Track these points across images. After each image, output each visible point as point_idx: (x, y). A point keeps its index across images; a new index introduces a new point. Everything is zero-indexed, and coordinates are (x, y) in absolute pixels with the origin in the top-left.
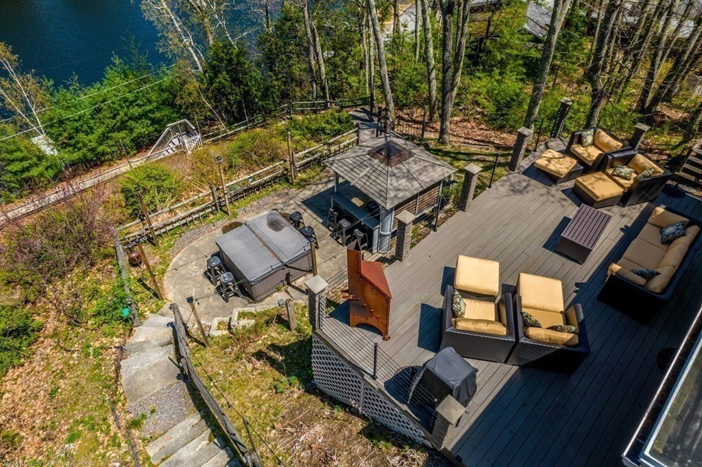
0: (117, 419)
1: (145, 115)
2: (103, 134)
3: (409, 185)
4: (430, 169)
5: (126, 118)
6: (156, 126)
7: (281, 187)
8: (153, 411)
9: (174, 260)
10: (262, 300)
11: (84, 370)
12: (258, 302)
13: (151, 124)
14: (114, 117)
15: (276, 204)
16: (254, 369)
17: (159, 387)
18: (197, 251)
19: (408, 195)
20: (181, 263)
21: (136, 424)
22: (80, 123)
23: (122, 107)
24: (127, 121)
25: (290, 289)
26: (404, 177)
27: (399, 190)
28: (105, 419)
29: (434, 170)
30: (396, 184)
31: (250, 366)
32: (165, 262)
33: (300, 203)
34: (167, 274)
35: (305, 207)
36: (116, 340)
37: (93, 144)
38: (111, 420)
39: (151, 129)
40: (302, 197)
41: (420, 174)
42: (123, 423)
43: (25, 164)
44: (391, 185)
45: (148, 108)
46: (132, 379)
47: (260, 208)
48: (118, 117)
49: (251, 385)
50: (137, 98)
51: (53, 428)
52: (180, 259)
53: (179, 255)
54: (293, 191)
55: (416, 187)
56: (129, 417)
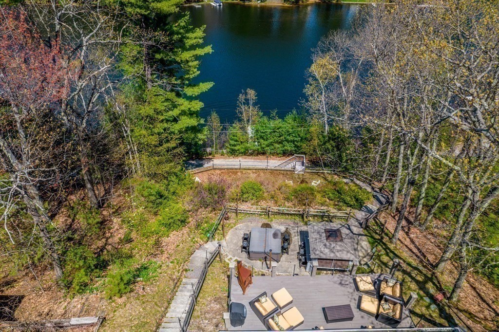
0: (183, 265)
1: (293, 141)
2: (271, 142)
3: (328, 253)
4: (345, 253)
5: (284, 140)
6: (296, 149)
7: (298, 219)
8: (192, 270)
9: (239, 225)
10: (252, 260)
11: (188, 245)
12: (251, 260)
13: (294, 147)
14: (280, 137)
15: (289, 225)
16: (224, 279)
17: (198, 265)
18: (248, 227)
19: (324, 257)
20: (239, 228)
21: (186, 270)
22: (264, 134)
23: (285, 134)
24: (284, 141)
25: (264, 263)
26: (329, 249)
27: (322, 252)
28: (181, 263)
29: (347, 254)
30: (322, 249)
31: (223, 278)
32: (235, 224)
33: (299, 231)
34: (232, 229)
35: (299, 234)
36: (202, 242)
37: (264, 146)
38: (182, 264)
39: (293, 149)
40: (302, 229)
41: (338, 252)
42: (184, 268)
43: (236, 143)
44: (320, 248)
45: (296, 139)
46: (195, 257)
47: (281, 224)
48: (281, 138)
49: (218, 283)
50: (294, 132)
51: (171, 256)
52: (240, 226)
53: (241, 225)
54: (302, 224)
55: (332, 256)
56: (186, 267)
